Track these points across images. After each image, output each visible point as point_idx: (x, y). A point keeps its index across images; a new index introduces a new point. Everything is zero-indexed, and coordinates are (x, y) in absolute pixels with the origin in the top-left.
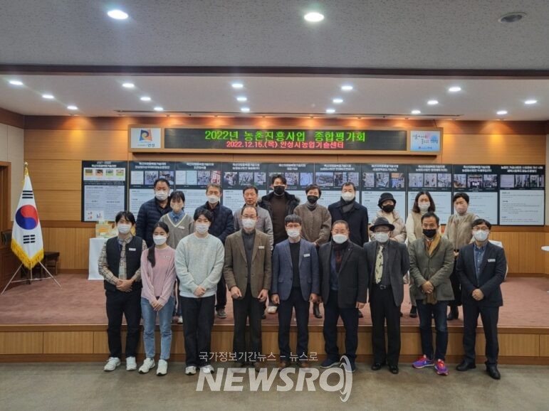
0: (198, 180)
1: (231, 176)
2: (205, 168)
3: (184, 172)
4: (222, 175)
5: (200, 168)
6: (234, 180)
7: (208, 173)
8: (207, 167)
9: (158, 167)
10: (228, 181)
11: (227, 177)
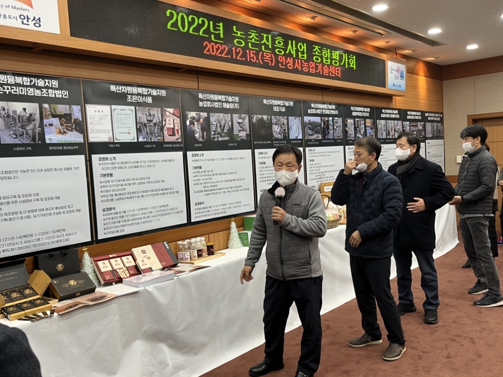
0: (139, 131)
1: (198, 121)
2: (150, 100)
3: (106, 109)
4: (183, 118)
5: (141, 100)
6: (203, 130)
7: (156, 112)
8: (154, 98)
9: (38, 93)
10: (193, 132)
11: (192, 123)
